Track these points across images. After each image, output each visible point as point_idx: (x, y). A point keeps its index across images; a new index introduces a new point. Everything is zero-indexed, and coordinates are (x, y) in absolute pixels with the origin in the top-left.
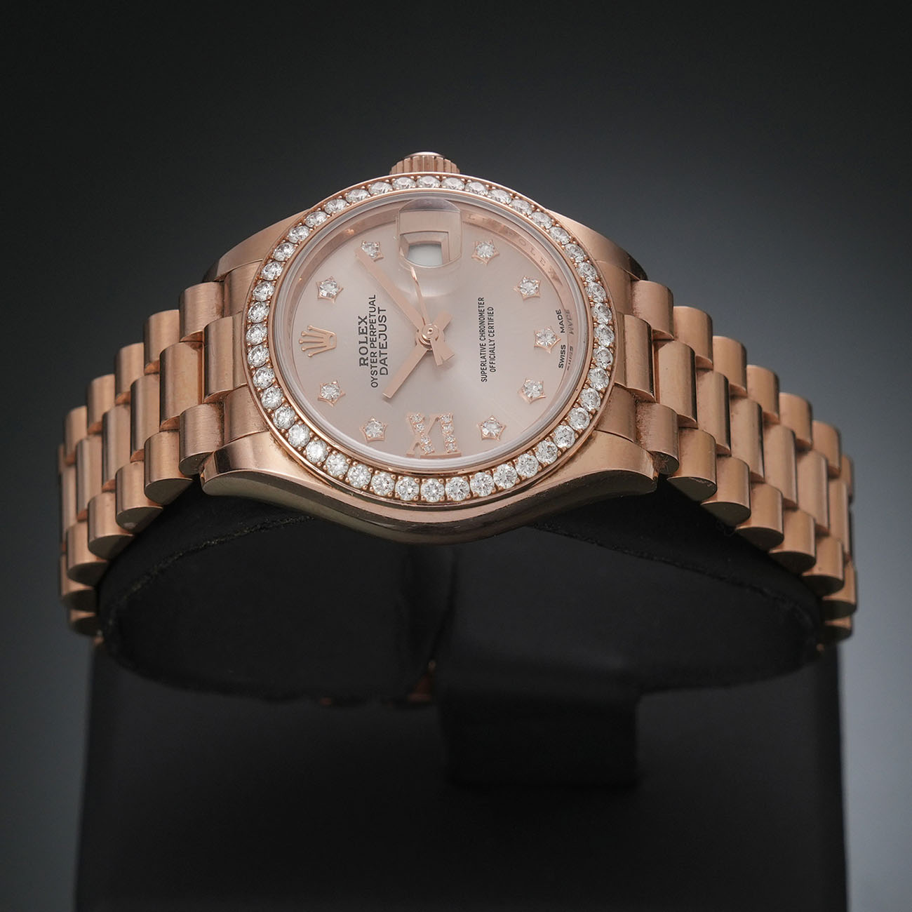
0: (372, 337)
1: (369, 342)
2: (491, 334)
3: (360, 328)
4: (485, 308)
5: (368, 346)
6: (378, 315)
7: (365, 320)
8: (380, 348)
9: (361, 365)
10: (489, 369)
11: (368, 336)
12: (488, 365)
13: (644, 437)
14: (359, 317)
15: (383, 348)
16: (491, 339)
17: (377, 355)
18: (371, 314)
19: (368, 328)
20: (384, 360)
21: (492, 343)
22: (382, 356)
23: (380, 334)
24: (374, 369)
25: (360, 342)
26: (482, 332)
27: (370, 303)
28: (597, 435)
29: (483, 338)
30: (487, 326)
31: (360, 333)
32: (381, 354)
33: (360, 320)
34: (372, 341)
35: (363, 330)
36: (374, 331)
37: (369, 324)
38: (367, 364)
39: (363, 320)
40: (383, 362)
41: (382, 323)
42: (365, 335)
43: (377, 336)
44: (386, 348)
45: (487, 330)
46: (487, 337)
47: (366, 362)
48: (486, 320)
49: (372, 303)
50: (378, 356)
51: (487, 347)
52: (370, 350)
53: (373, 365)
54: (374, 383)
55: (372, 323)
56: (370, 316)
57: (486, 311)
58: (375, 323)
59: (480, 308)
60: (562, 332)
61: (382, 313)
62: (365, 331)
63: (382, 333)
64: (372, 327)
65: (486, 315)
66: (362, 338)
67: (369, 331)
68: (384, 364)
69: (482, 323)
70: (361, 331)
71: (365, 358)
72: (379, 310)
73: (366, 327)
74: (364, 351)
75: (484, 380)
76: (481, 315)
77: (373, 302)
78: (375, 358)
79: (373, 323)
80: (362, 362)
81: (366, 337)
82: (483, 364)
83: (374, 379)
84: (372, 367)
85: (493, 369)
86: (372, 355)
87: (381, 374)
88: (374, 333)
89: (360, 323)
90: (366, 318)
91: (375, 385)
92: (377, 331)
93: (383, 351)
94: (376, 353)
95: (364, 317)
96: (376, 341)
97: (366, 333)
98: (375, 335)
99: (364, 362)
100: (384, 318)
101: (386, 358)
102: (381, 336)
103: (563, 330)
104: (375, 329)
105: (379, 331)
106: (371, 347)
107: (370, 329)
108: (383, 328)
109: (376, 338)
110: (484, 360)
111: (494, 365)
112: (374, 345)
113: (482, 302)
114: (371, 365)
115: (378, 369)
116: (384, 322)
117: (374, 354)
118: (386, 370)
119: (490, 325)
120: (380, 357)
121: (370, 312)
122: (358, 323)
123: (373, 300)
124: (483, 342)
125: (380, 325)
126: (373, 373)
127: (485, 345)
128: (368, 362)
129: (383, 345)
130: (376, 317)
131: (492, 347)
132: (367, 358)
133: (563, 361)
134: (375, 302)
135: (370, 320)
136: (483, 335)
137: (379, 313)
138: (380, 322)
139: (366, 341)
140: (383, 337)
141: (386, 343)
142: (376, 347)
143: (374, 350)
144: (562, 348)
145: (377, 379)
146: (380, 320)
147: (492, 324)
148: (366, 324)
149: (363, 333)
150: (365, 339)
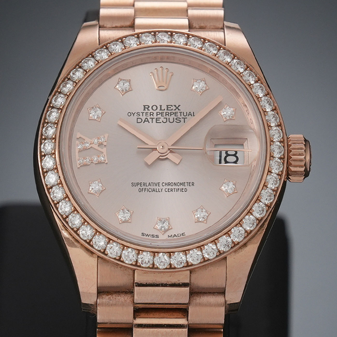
0: (165, 113)
2: (167, 190)
3: (172, 106)
4: (186, 187)
5: (158, 110)
6: (181, 117)
7: (177, 109)
8: (156, 118)
9: (144, 106)
10: (141, 188)
11: (166, 111)
12: (144, 187)
14: (179, 106)
16: (163, 190)
18: (182, 114)
20: (148, 121)
21: (160, 190)
22: (151, 119)
24: (141, 114)
25: (161, 106)
26: (169, 184)
27: (190, 112)
28: (95, 258)
29: (164, 184)
30: (173, 187)
31: (167, 106)
32: (152, 119)
33: (177, 106)
35: (170, 108)
37: (174, 111)
38: (144, 110)
40: (146, 120)
41: (175, 120)
42: (166, 109)
43: (165, 117)
44: (157, 122)
45: (170, 187)
46: (164, 187)
49: (190, 114)
50: (151, 117)
51: (157, 187)
52: (155, 112)
53: (144, 114)
54: (131, 114)
55: (175, 114)
56: (181, 113)
57: (184, 187)
58: (175, 116)
59: (186, 183)
60: (169, 236)
61: (182, 120)
62: (169, 109)
63: (168, 120)
64: (172, 113)
65: (181, 187)
66: (164, 107)
67: (169, 112)
68: (145, 121)
69: (175, 184)
70: (169, 107)
71: (149, 109)
72: (184, 118)
73: (172, 110)
74: (154, 108)
75: (133, 184)
76: (181, 184)
80: (146, 107)
81: (164, 110)
82: (144, 184)
83: (134, 114)
84: (143, 113)
85: (140, 190)
86: (152, 113)
87: (138, 118)
88: (168, 115)
89: (175, 106)
90: (179, 110)
92: (169, 117)
93: (154, 120)
94: (153, 116)
95: (180, 109)
96: (162, 116)
97: (167, 110)
98: (166, 116)
99: (146, 108)
100: (179, 121)
101: (149, 122)
102: (166, 119)
103: (170, 237)
104: (171, 116)
105: (169, 118)
106: (157, 113)
107: (171, 113)
108: (171, 121)
109: (164, 116)
110: (148, 185)
111: (143, 191)
112: (158, 115)
113: (191, 185)
114: (144, 112)
115: (141, 117)
116: (176, 122)
117: (152, 115)
118: (141, 122)
119: (174, 190)
120: (150, 118)
121: (183, 112)
122: (175, 105)
123: (192, 115)
124: (161, 185)
125: (174, 118)
126: (138, 113)
127: (159, 186)
128: (146, 110)
129: (159, 120)
130: (179, 116)
131: (157, 191)
132: (149, 110)
133: (146, 236)
134: (190, 116)
135: (177, 112)
136: (166, 185)
137: (182, 118)
138: (176, 119)
139: (162, 109)
140: (165, 121)
141: (161, 123)
142: (157, 116)
143: (155, 114)
144: (156, 236)
145: (134, 116)
146: (177, 119)
147: (175, 191)
148: (174, 110)
149: (168, 108)
150: (163, 109)
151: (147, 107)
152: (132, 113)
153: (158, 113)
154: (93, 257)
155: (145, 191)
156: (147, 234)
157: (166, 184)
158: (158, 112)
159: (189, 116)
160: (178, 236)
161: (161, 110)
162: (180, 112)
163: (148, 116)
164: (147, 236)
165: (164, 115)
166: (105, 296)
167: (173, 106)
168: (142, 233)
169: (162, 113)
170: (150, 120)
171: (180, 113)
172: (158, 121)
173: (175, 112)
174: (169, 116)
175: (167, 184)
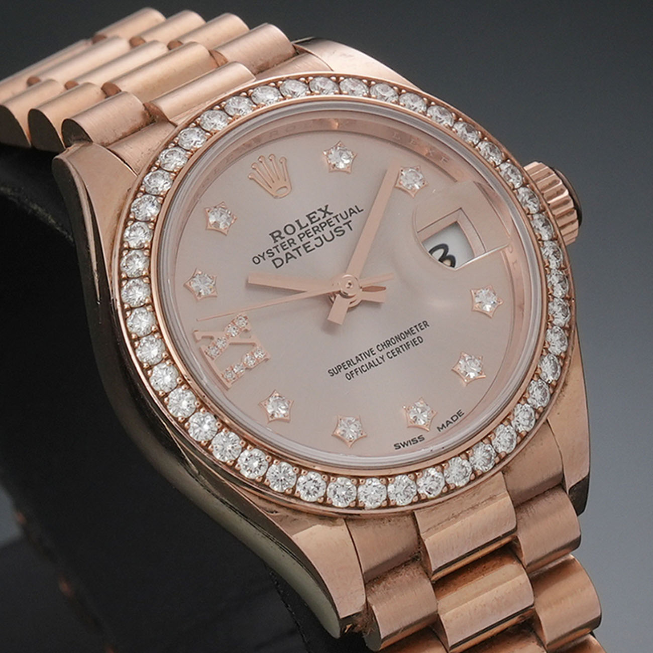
0: (311, 231)
1: (303, 231)
2: (390, 355)
3: (315, 213)
4: (421, 333)
5: (298, 231)
6: (341, 224)
7: (327, 215)
8: (304, 245)
9: (272, 234)
10: (348, 371)
11: (310, 226)
12: (352, 368)
13: (381, 587)
14: (327, 207)
15: (306, 249)
16: (386, 357)
17: (294, 247)
18: (339, 217)
19: (320, 222)
20: (292, 256)
21: (380, 360)
22: (296, 251)
23: (319, 237)
24: (274, 250)
25: (297, 221)
26: (388, 343)
27: (351, 209)
28: (341, 525)
29: (380, 348)
30: (398, 345)
31: (308, 216)
32: (297, 249)
33: (324, 209)
34: (307, 233)
35: (314, 217)
36: (320, 229)
37: (324, 220)
38: (276, 241)
39: (325, 212)
40: (289, 257)
41: (335, 234)
42: (309, 223)
43: (316, 236)
44: (308, 252)
45: (393, 347)
46: (384, 353)
47: (277, 239)
48: (404, 342)
49: (352, 212)
51: (373, 358)
52: (295, 236)
53: (280, 248)
54: (257, 260)
56: (336, 217)
57: (415, 336)
58: (331, 226)
59: (415, 329)
60: (438, 428)
61: (346, 228)
62: (314, 220)
63: (323, 240)
64: (323, 225)
65: (410, 338)
66: (304, 221)
67: (317, 224)
68: (287, 259)
69: (398, 338)
70: (311, 216)
71: (282, 236)
72: (347, 223)
73: (319, 219)
74: (290, 230)
75: (332, 373)
76: (407, 333)
77: (354, 212)
78: (288, 245)
79: (329, 224)
80: (275, 235)
81: (307, 225)
82: (350, 363)
83: (263, 257)
84: (276, 247)
85: (350, 376)
86: (291, 241)
87: (273, 261)
88: (318, 230)
89: (320, 210)
90: (330, 214)
91: (256, 260)
92: (323, 232)
93: (302, 250)
94: (295, 244)
95: (331, 212)
96: (309, 237)
97: (312, 223)
98: (316, 233)
99: (277, 237)
100: (342, 233)
101: (295, 258)
102: (319, 240)
103: (442, 428)
104: (323, 230)
105: (323, 235)
106: (299, 236)
107: (320, 225)
108: (329, 237)
109: (312, 236)
110: (355, 362)
111: (355, 375)
112: (303, 237)
113: (423, 327)
114: (278, 246)
115: (277, 255)
116: (337, 235)
117: (293, 243)
118: (282, 264)
119: (401, 348)
120: (293, 250)
121: (340, 214)
122: (319, 208)
123: (356, 211)
124: (375, 350)
125: (331, 232)
126: (269, 251)
127: (373, 354)
128: (280, 241)
129: (309, 246)
130: (338, 224)
131: (377, 363)
132: (284, 238)
133: (404, 446)
134: (354, 214)
135: (330, 219)
136: (385, 347)
137: (344, 224)
138: (335, 230)
139: (303, 226)
140: (319, 242)
141: (314, 249)
142: (302, 241)
143: (297, 240)
144: (419, 438)
145: (264, 259)
146: (337, 230)
147: (404, 350)
148: (323, 218)
149: (310, 220)
150: (305, 225)
151: (277, 234)
152: (259, 257)
153: (301, 236)
154: (338, 525)
155: (357, 375)
156: (403, 443)
157: (383, 346)
158: (299, 233)
159: (352, 215)
160: (454, 421)
161: (301, 228)
162: (334, 217)
163: (288, 248)
164: (406, 446)
165: (313, 233)
166: (375, 586)
167: (318, 212)
168: (395, 445)
169: (306, 232)
170: (295, 253)
171: (335, 219)
172: (308, 249)
173: (327, 221)
174: (320, 231)
175: (385, 345)
